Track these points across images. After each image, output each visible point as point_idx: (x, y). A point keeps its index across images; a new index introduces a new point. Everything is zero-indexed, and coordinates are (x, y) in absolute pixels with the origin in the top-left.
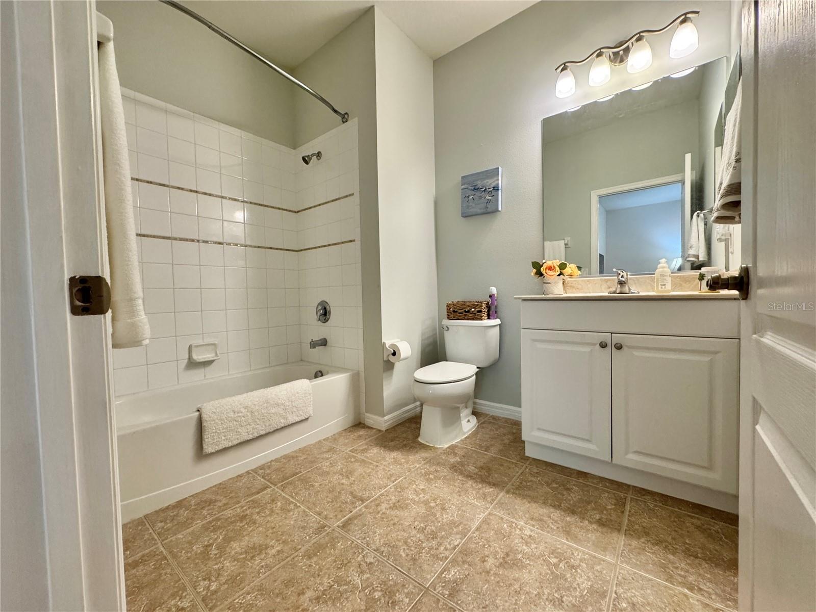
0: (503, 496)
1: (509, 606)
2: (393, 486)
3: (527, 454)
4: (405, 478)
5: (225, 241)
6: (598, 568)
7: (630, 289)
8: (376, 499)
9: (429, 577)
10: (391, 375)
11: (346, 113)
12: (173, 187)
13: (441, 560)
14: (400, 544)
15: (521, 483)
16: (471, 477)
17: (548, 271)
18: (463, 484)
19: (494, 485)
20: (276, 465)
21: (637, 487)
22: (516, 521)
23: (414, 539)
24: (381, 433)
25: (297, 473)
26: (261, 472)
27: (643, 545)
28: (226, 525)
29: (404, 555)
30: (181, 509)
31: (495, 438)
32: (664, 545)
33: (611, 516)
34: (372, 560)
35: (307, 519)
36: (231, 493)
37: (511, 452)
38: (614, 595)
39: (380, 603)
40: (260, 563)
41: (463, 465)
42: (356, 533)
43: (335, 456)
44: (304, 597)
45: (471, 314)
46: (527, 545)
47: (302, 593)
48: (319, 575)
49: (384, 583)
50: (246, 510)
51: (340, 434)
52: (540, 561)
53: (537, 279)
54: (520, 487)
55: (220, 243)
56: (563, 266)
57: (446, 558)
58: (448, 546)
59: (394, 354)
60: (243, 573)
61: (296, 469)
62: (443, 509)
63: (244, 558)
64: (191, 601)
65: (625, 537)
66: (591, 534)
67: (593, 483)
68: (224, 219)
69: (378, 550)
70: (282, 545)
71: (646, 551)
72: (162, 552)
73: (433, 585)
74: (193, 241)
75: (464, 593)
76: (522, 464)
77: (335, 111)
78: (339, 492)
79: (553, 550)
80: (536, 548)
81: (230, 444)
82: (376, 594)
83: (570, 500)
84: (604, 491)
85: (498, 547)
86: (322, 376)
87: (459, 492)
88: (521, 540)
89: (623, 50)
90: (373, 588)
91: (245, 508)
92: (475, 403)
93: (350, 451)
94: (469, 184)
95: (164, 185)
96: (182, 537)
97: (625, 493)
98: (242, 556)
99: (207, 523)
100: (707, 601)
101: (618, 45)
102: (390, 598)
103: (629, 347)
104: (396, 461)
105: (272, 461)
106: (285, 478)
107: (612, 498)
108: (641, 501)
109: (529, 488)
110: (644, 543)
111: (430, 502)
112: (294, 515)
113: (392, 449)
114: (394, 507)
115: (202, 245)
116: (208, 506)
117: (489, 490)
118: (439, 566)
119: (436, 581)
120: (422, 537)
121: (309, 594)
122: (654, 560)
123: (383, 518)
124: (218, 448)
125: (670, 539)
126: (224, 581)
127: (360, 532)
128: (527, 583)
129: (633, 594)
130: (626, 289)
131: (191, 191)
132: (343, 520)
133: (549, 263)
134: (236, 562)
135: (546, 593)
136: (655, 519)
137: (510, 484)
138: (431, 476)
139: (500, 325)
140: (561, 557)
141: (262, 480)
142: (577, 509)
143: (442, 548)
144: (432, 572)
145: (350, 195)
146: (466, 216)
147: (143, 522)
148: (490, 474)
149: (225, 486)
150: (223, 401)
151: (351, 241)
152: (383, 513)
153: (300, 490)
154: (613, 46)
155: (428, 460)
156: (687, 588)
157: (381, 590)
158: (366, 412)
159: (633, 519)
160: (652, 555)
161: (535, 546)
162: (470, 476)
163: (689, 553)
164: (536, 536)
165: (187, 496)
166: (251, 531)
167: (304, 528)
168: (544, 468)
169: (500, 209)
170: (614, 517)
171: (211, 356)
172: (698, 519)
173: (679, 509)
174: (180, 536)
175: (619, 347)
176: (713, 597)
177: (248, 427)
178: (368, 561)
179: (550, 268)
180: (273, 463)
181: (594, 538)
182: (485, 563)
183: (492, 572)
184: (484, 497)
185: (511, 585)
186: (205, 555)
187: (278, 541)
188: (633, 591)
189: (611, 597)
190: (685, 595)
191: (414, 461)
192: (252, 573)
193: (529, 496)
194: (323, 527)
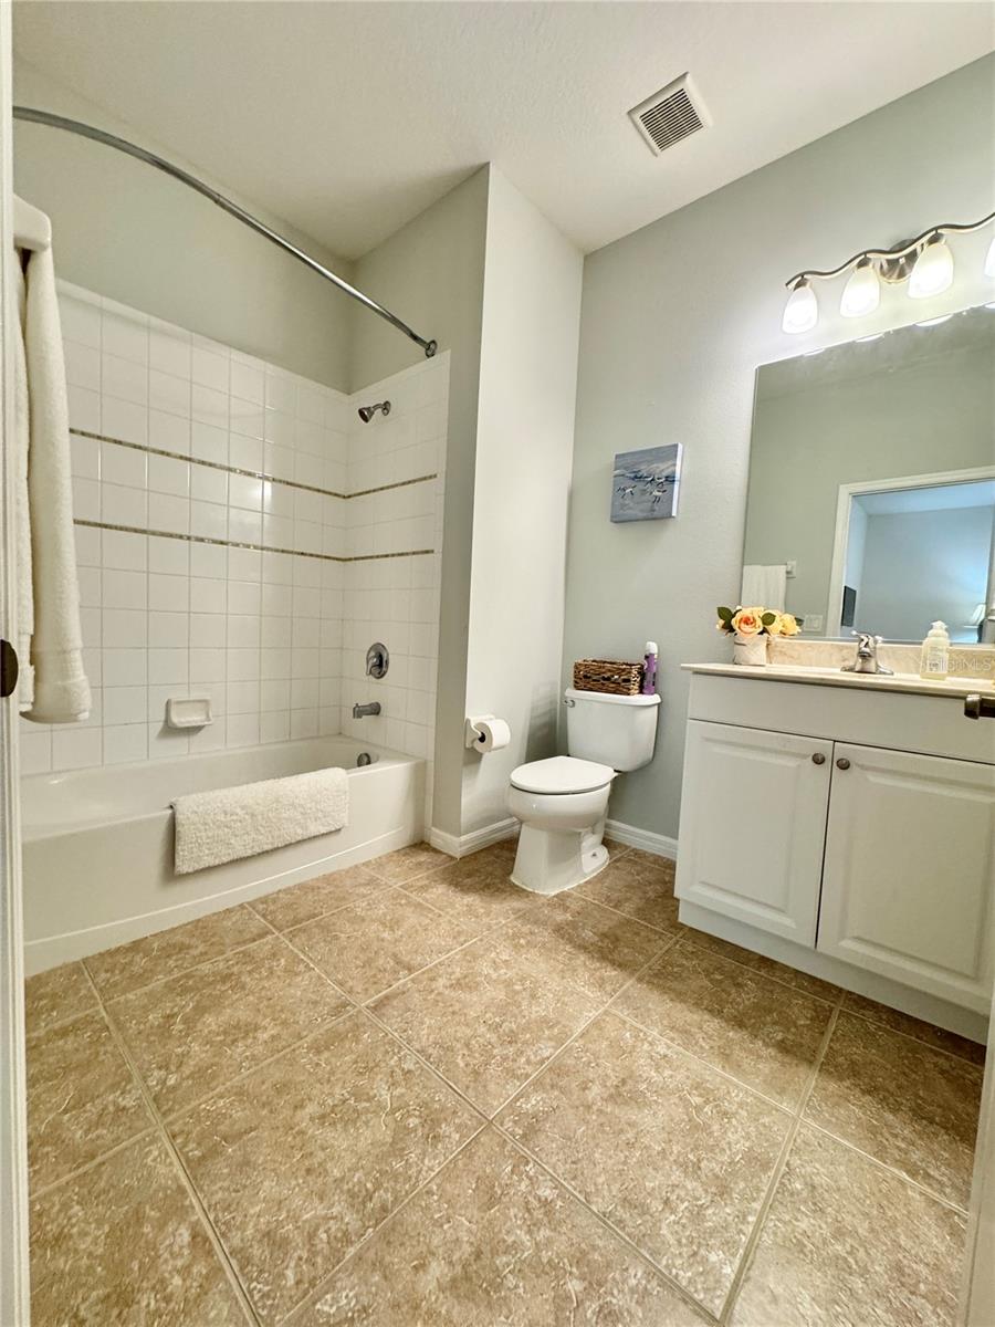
0: (632, 986)
1: (614, 1165)
2: (462, 950)
3: (680, 920)
4: (481, 940)
5: (230, 540)
6: (766, 1120)
7: (877, 666)
8: (431, 970)
9: (495, 1103)
10: (477, 772)
11: (433, 342)
12: (154, 451)
13: (518, 1079)
14: (459, 1046)
15: (664, 967)
16: (585, 948)
17: (743, 625)
18: (570, 959)
19: (621, 966)
20: (285, 898)
21: (854, 993)
22: (645, 1029)
23: (481, 1040)
24: (453, 862)
25: (315, 916)
26: (261, 907)
27: (845, 1090)
28: (200, 986)
29: (462, 1064)
30: (138, 953)
31: (633, 887)
32: (881, 1096)
33: (802, 1038)
34: (412, 1067)
35: (322, 989)
36: (212, 936)
37: (656, 914)
38: (784, 1168)
39: (415, 1137)
40: (244, 1051)
41: (575, 928)
42: (393, 1021)
43: (376, 893)
44: (303, 1113)
45: (613, 683)
46: (657, 1070)
47: (299, 1106)
48: (329, 1081)
49: (425, 1104)
50: (233, 965)
51: (389, 856)
52: (674, 1099)
53: (724, 636)
54: (662, 974)
55: (222, 543)
56: (768, 619)
57: (527, 1076)
58: (532, 1057)
59: (482, 739)
60: (216, 1064)
61: (315, 908)
62: (533, 996)
63: (221, 1041)
64: (137, 1099)
65: (820, 1076)
66: (761, 1062)
67: (784, 980)
68: (231, 504)
69: (423, 1051)
70: (279, 1028)
71: (849, 1101)
72: (102, 1018)
73: (501, 1119)
74: (181, 537)
75: (548, 1136)
76: (670, 935)
77: (415, 338)
78: (376, 952)
79: (698, 1083)
80: (671, 1077)
81: (217, 862)
82: (411, 1120)
83: (738, 1004)
84: (797, 993)
85: (610, 1069)
86: (369, 763)
87: (562, 971)
88: (649, 1060)
89: (907, 257)
90: (408, 1111)
91: (231, 963)
92: (607, 826)
93: (401, 887)
94: (625, 468)
95: (140, 448)
96: (134, 998)
97: (832, 1002)
98: (219, 1038)
99: (173, 980)
100: (936, 1196)
101: (897, 248)
102: (432, 1129)
103: (862, 767)
104: (470, 909)
105: (280, 891)
106: (297, 921)
107: (809, 1008)
108: (856, 1018)
109: (678, 977)
110: (848, 1088)
111: (514, 984)
112: (303, 981)
113: (465, 889)
114: (457, 985)
115: (195, 544)
116: (177, 954)
117: (611, 973)
118: (513, 1090)
119: (505, 1112)
120: (494, 1038)
121: (311, 1109)
122: (860, 1118)
123: (438, 1001)
124: (197, 867)
125: (892, 1087)
126: (188, 1072)
127: (399, 1019)
128: (648, 1132)
129: (815, 1170)
130: (871, 666)
131: (181, 457)
132: (376, 997)
133: (746, 612)
134: (208, 1046)
135: (675, 1152)
136: (874, 1051)
137: (646, 966)
138: (522, 941)
139: (659, 704)
140: (708, 1095)
141: (262, 920)
142: (749, 1020)
143: (523, 1060)
144: (501, 1096)
145: (431, 477)
146: (618, 520)
147: (80, 969)
148: (615, 947)
149: (205, 924)
150: (210, 795)
151: (427, 552)
152: (439, 994)
153: (317, 943)
154: (888, 249)
155: (521, 913)
156: (908, 1172)
157: (420, 1117)
158: (434, 825)
159: (836, 1046)
160: (859, 1109)
161: (670, 1072)
162: (583, 947)
163: (918, 1114)
164: (675, 1057)
165: (148, 935)
166: (237, 1000)
167: (315, 1003)
168: (707, 946)
169: (674, 514)
170: (806, 1040)
171: (199, 718)
172: (947, 1058)
173: (917, 1037)
174: (131, 996)
175: (844, 766)
176: (948, 1190)
177: (245, 837)
178: (406, 1067)
179: (747, 621)
180: (281, 895)
181: (767, 1071)
182: (587, 1092)
183: (595, 1108)
184: (601, 983)
185: (621, 1131)
186: (164, 1029)
187: (274, 1020)
188: (817, 1166)
189: (778, 1170)
190: (902, 1183)
191: (498, 913)
192: (231, 1066)
193: (674, 990)
194: (345, 1005)
